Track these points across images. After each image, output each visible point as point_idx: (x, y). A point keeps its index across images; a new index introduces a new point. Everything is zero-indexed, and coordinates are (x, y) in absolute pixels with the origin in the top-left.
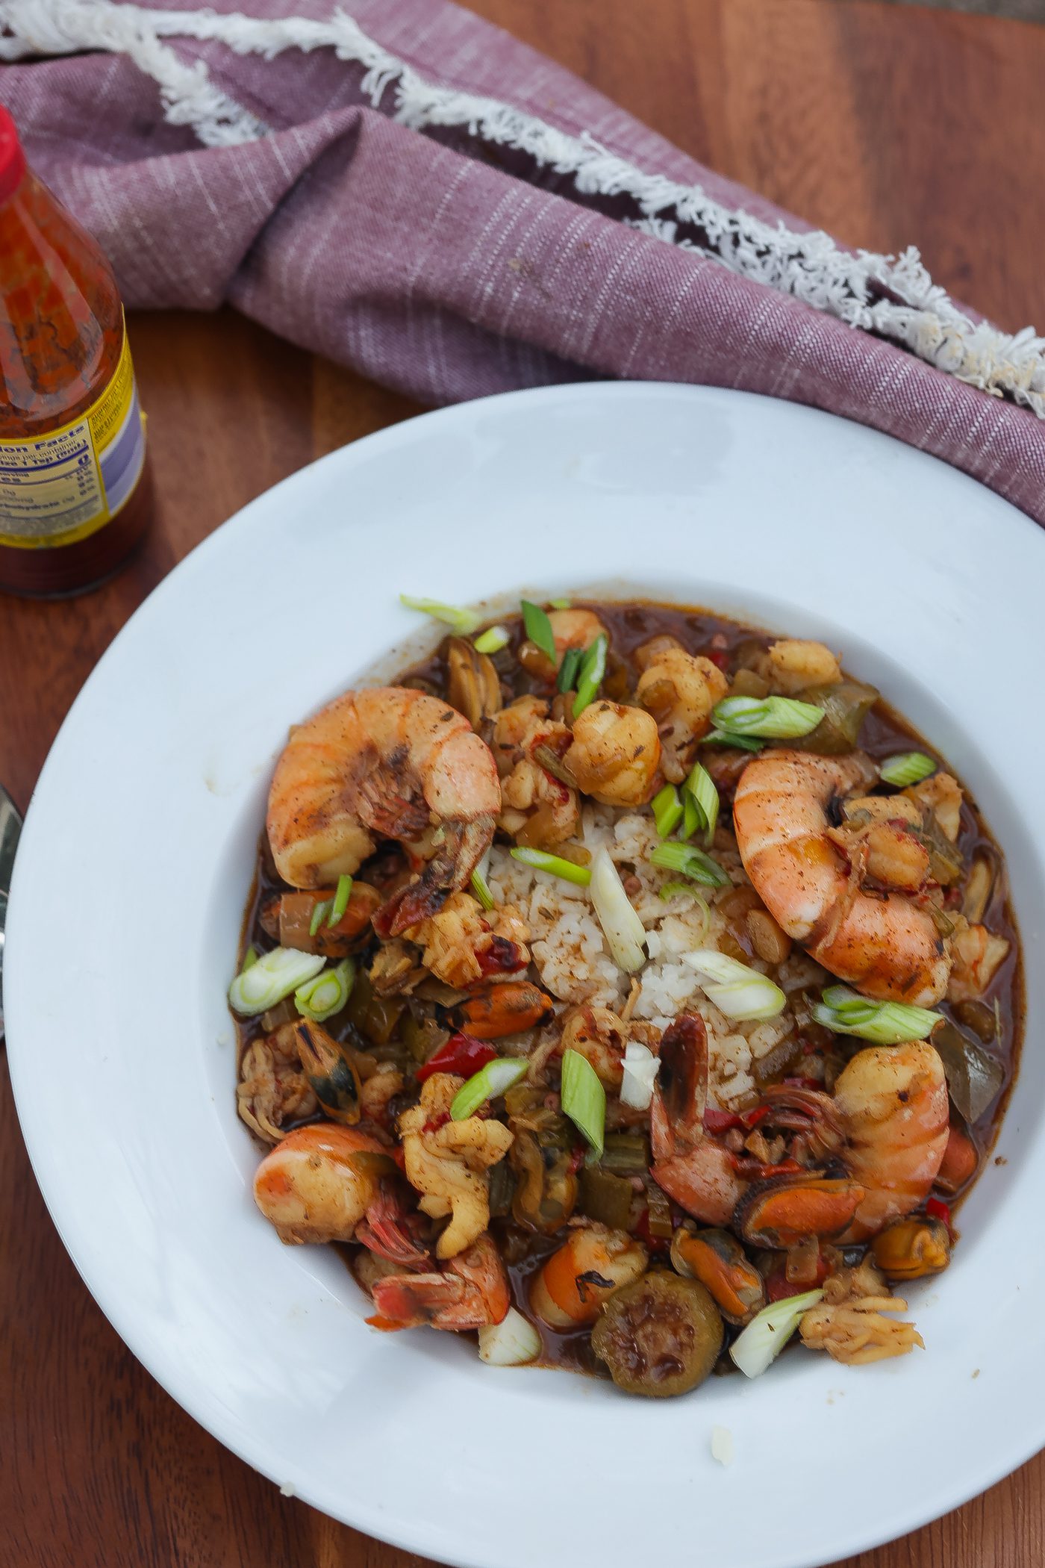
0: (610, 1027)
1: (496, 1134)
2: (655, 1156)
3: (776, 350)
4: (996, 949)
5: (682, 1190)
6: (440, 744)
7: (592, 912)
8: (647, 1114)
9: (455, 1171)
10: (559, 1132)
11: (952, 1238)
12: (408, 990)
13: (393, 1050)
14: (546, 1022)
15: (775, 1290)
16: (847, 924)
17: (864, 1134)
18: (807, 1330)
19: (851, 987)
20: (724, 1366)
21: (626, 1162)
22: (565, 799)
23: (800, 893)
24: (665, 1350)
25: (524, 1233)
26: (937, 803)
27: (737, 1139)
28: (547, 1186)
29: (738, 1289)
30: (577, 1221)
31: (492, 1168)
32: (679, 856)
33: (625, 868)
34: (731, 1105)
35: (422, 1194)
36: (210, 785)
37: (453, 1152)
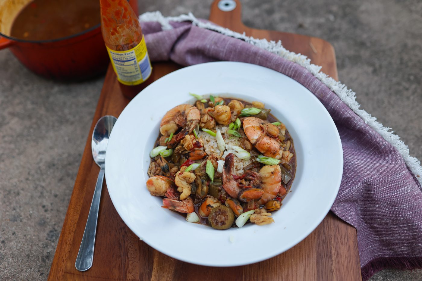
0: (216, 156)
1: (193, 176)
2: (223, 182)
3: (256, 54)
4: (291, 155)
5: (228, 190)
6: (191, 110)
7: (216, 141)
8: (222, 174)
9: (185, 183)
10: (205, 176)
11: (281, 205)
12: (180, 152)
13: (177, 164)
14: (205, 158)
15: (245, 210)
16: (263, 140)
17: (264, 181)
18: (251, 219)
19: (263, 154)
20: (234, 226)
21: (218, 184)
22: (212, 120)
23: (254, 134)
24: (222, 220)
25: (198, 199)
26: (281, 129)
27: (240, 181)
28: (202, 188)
29: (238, 210)
30: (208, 196)
31: (192, 183)
32: (233, 132)
33: (223, 134)
34: (239, 175)
35: (178, 187)
36: (152, 119)
37: (184, 179)
